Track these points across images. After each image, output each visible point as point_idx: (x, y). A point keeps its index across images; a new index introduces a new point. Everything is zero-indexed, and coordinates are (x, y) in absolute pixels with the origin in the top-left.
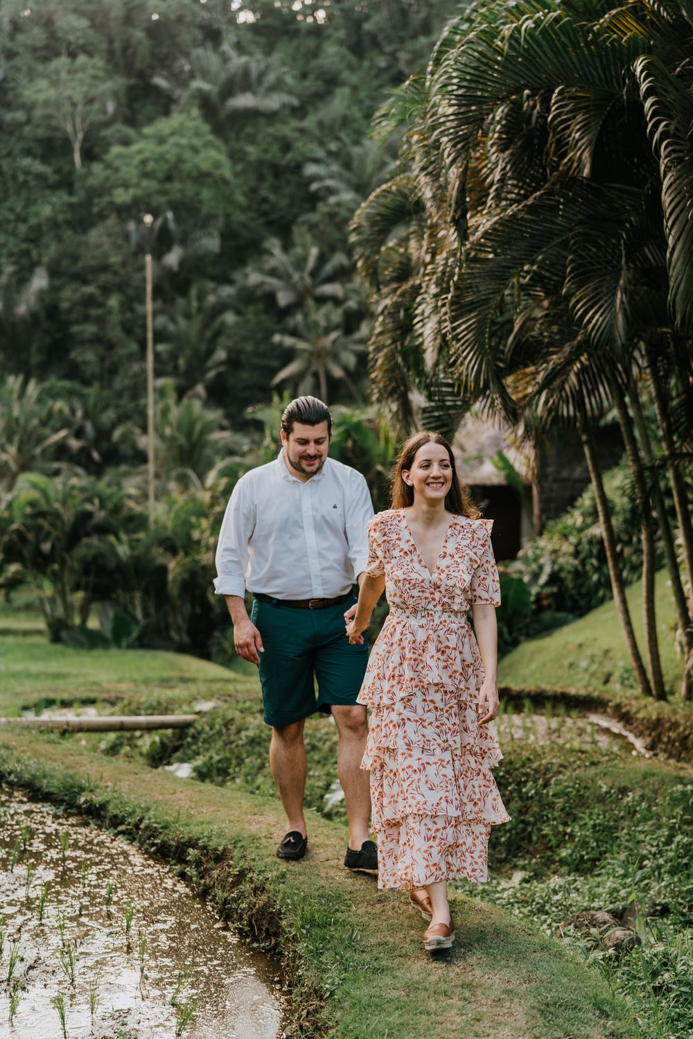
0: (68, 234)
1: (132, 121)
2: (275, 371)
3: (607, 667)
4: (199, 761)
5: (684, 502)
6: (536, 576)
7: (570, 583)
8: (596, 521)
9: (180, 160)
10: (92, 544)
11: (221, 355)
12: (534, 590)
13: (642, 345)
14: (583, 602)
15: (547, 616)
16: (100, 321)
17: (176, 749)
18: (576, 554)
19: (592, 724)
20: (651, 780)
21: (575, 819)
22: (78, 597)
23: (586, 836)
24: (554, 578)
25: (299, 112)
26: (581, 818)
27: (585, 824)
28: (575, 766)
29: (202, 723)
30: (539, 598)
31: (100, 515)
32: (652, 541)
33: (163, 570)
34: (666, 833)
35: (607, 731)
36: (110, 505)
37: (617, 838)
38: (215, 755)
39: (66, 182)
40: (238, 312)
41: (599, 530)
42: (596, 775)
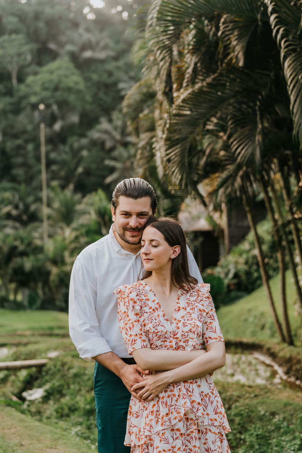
0: (10, 116)
1: (40, 64)
2: (105, 177)
3: (263, 322)
4: (47, 386)
5: (298, 237)
6: (227, 274)
7: (243, 277)
8: (254, 247)
9: (60, 81)
10: (17, 261)
11: (80, 170)
12: (226, 282)
13: (275, 161)
14: (250, 287)
15: (233, 294)
16: (25, 156)
17: (37, 379)
18: (246, 263)
19: (256, 359)
20: (289, 408)
21: (246, 430)
22: (13, 286)
23: (252, 442)
24: (236, 275)
25: (116, 58)
26: (250, 430)
27: (252, 434)
28: (245, 397)
29: (50, 364)
30: (229, 286)
31: (21, 248)
32: (283, 255)
33: (48, 273)
34: (299, 443)
35: (263, 363)
36: (26, 242)
37: (270, 444)
38: (56, 382)
39: (10, 92)
40: (89, 150)
41: (256, 252)
42: (258, 403)
